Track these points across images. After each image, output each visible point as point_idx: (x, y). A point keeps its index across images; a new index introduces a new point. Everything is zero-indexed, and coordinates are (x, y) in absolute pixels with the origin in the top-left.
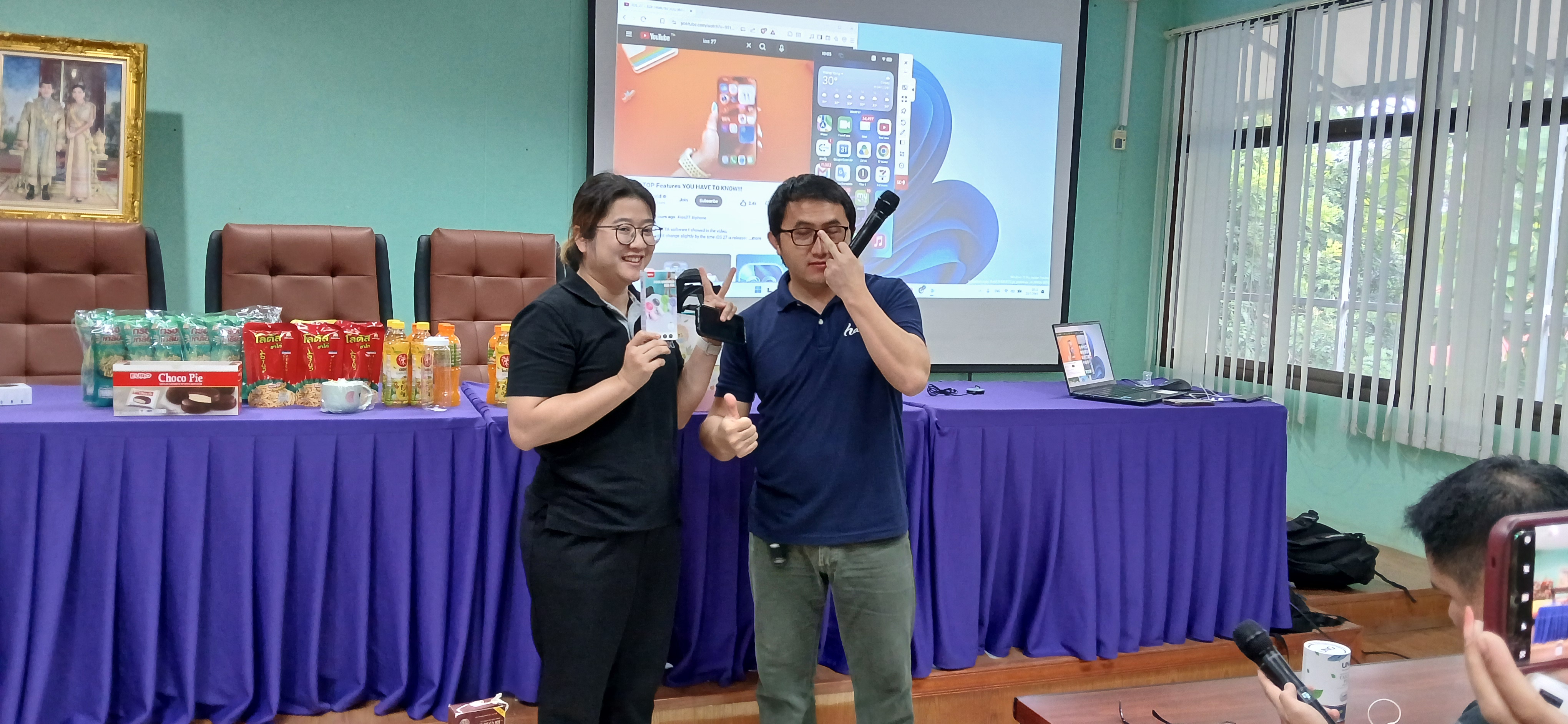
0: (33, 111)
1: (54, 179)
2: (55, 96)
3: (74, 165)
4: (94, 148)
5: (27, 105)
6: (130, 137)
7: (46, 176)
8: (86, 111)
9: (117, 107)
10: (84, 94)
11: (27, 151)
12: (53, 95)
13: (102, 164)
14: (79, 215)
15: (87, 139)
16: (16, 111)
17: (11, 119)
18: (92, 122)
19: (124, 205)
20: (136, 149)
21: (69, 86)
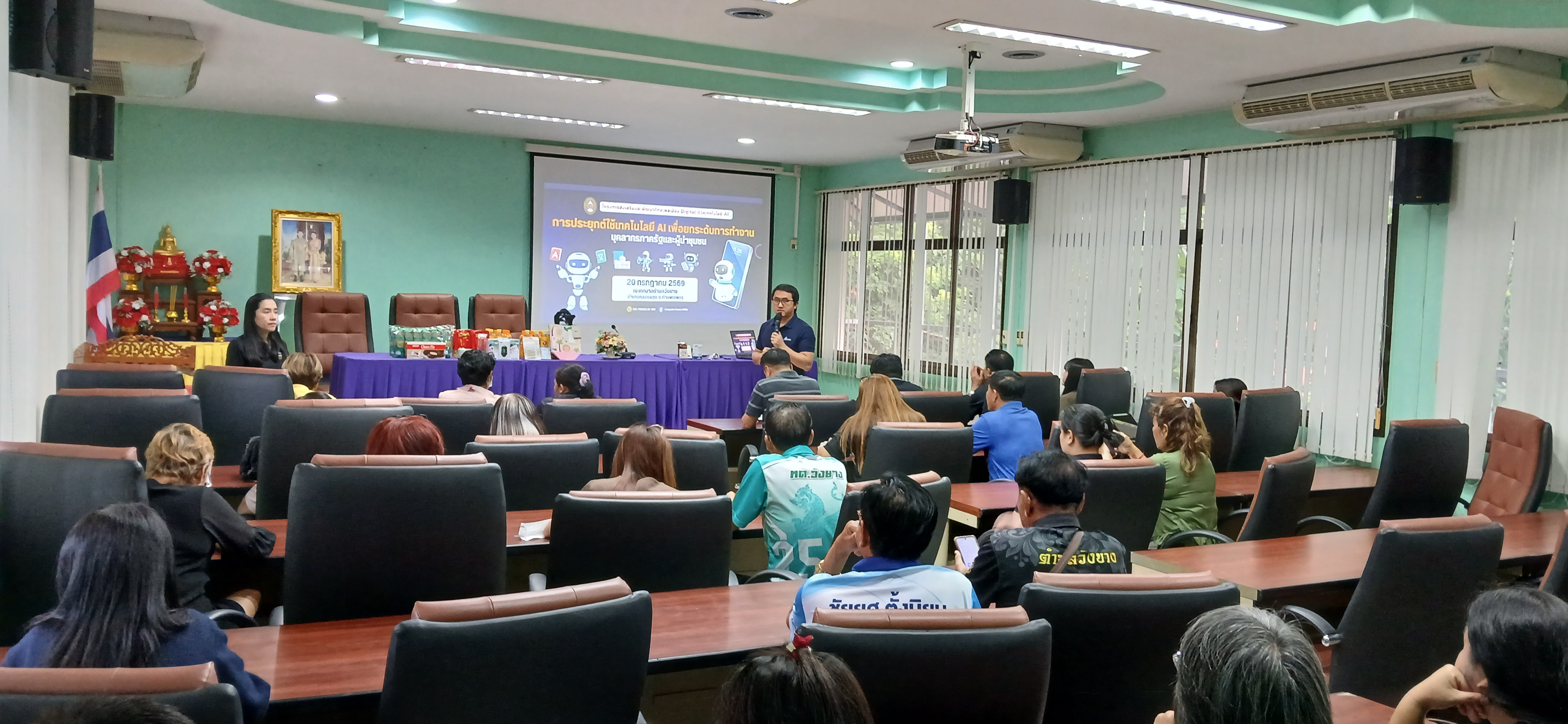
0: (295, 243)
1: (305, 273)
2: (304, 237)
3: (313, 267)
4: (321, 259)
5: (292, 241)
6: (336, 254)
7: (301, 271)
8: (317, 243)
9: (330, 241)
10: (316, 236)
11: (293, 261)
13: (324, 266)
14: (316, 288)
15: (317, 255)
16: (288, 243)
17: (286, 247)
18: (319, 248)
19: (336, 284)
20: (339, 259)
21: (310, 233)
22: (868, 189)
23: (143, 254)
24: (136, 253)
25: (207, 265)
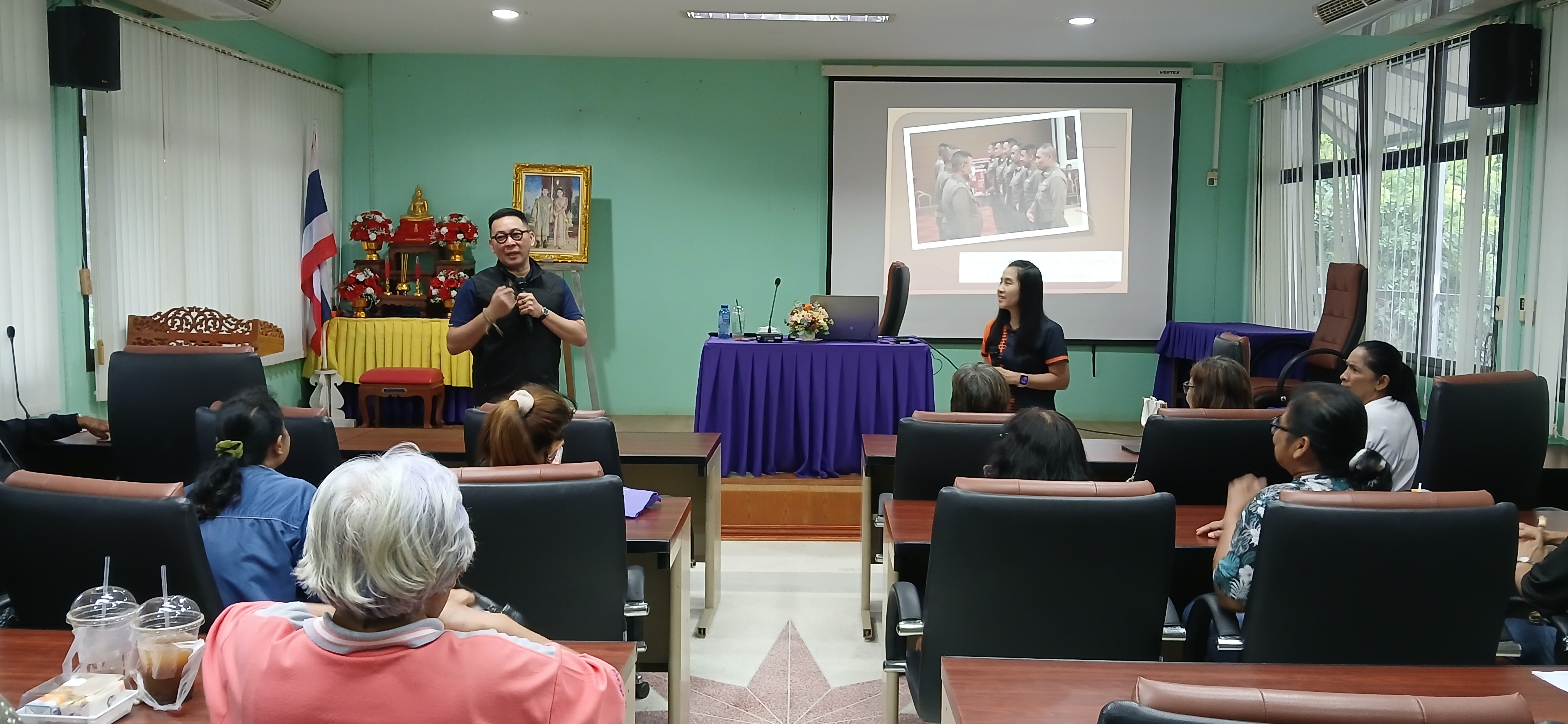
0: (538, 202)
1: (548, 237)
3: (557, 230)
4: (567, 221)
5: (536, 200)
6: (583, 214)
7: (545, 236)
8: (563, 202)
9: (578, 198)
10: (562, 193)
11: (536, 223)
12: (548, 195)
13: (570, 229)
15: (563, 216)
16: (531, 203)
17: (529, 207)
18: (566, 207)
19: (581, 250)
20: (586, 220)
21: (556, 190)
22: (1309, 86)
23: (379, 219)
24: (372, 219)
25: (444, 230)
